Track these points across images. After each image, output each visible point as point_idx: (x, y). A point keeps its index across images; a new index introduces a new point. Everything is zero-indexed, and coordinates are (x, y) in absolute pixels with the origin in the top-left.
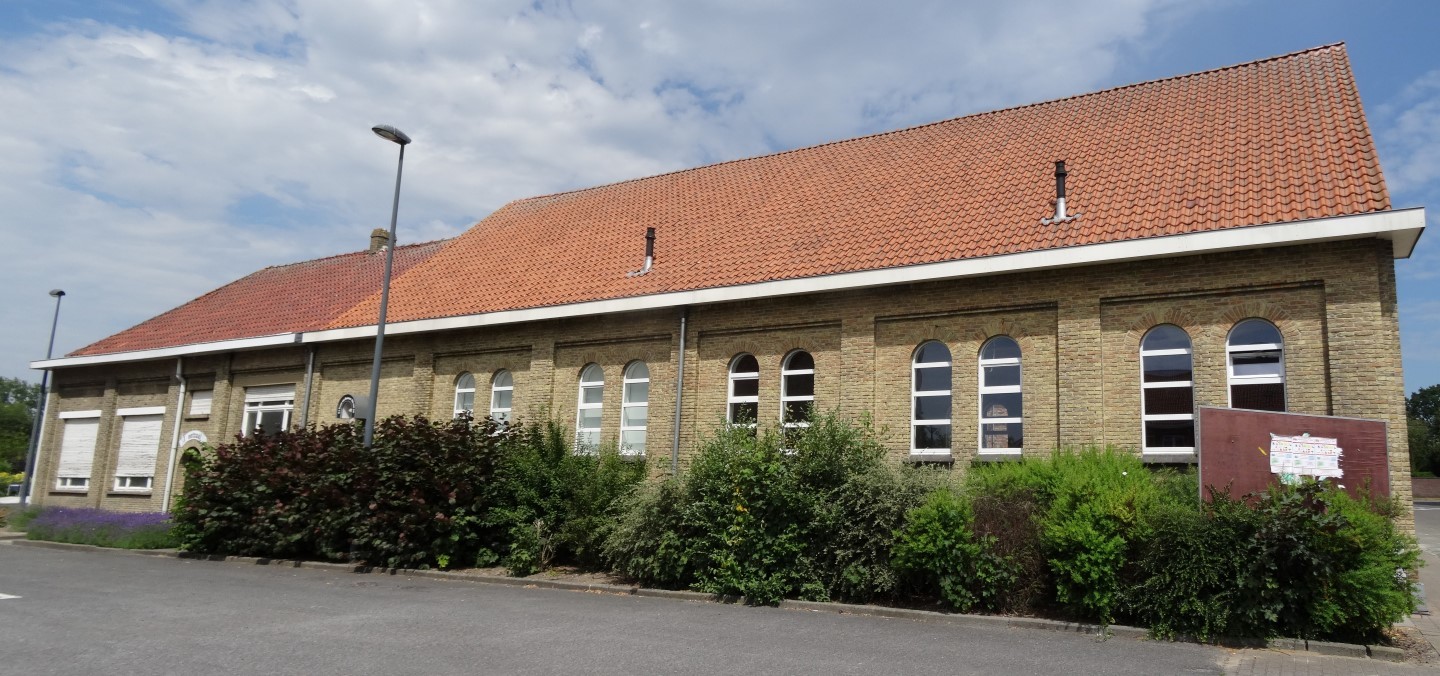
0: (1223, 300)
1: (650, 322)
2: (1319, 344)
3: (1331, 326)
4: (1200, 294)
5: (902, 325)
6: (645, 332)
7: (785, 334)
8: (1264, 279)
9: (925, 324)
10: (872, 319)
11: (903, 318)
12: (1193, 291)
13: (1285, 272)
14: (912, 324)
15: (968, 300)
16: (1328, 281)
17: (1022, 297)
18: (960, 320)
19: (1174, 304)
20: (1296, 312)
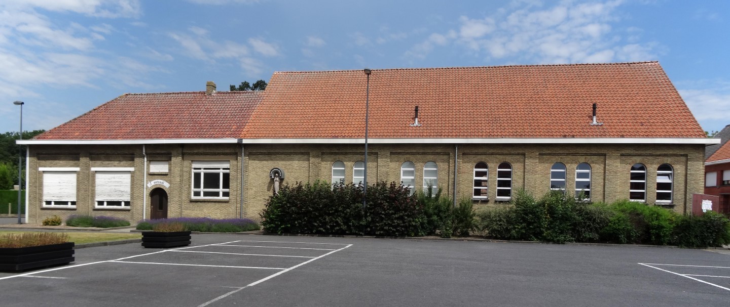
0: (657, 157)
1: (439, 147)
2: (684, 172)
3: (689, 168)
4: (651, 155)
5: (549, 156)
6: (437, 151)
7: (500, 156)
8: (671, 153)
9: (557, 157)
10: (538, 154)
11: (549, 154)
12: (650, 154)
13: (677, 151)
14: (552, 156)
15: (574, 150)
16: (689, 155)
17: (594, 151)
18: (570, 156)
19: (643, 157)
20: (678, 162)
